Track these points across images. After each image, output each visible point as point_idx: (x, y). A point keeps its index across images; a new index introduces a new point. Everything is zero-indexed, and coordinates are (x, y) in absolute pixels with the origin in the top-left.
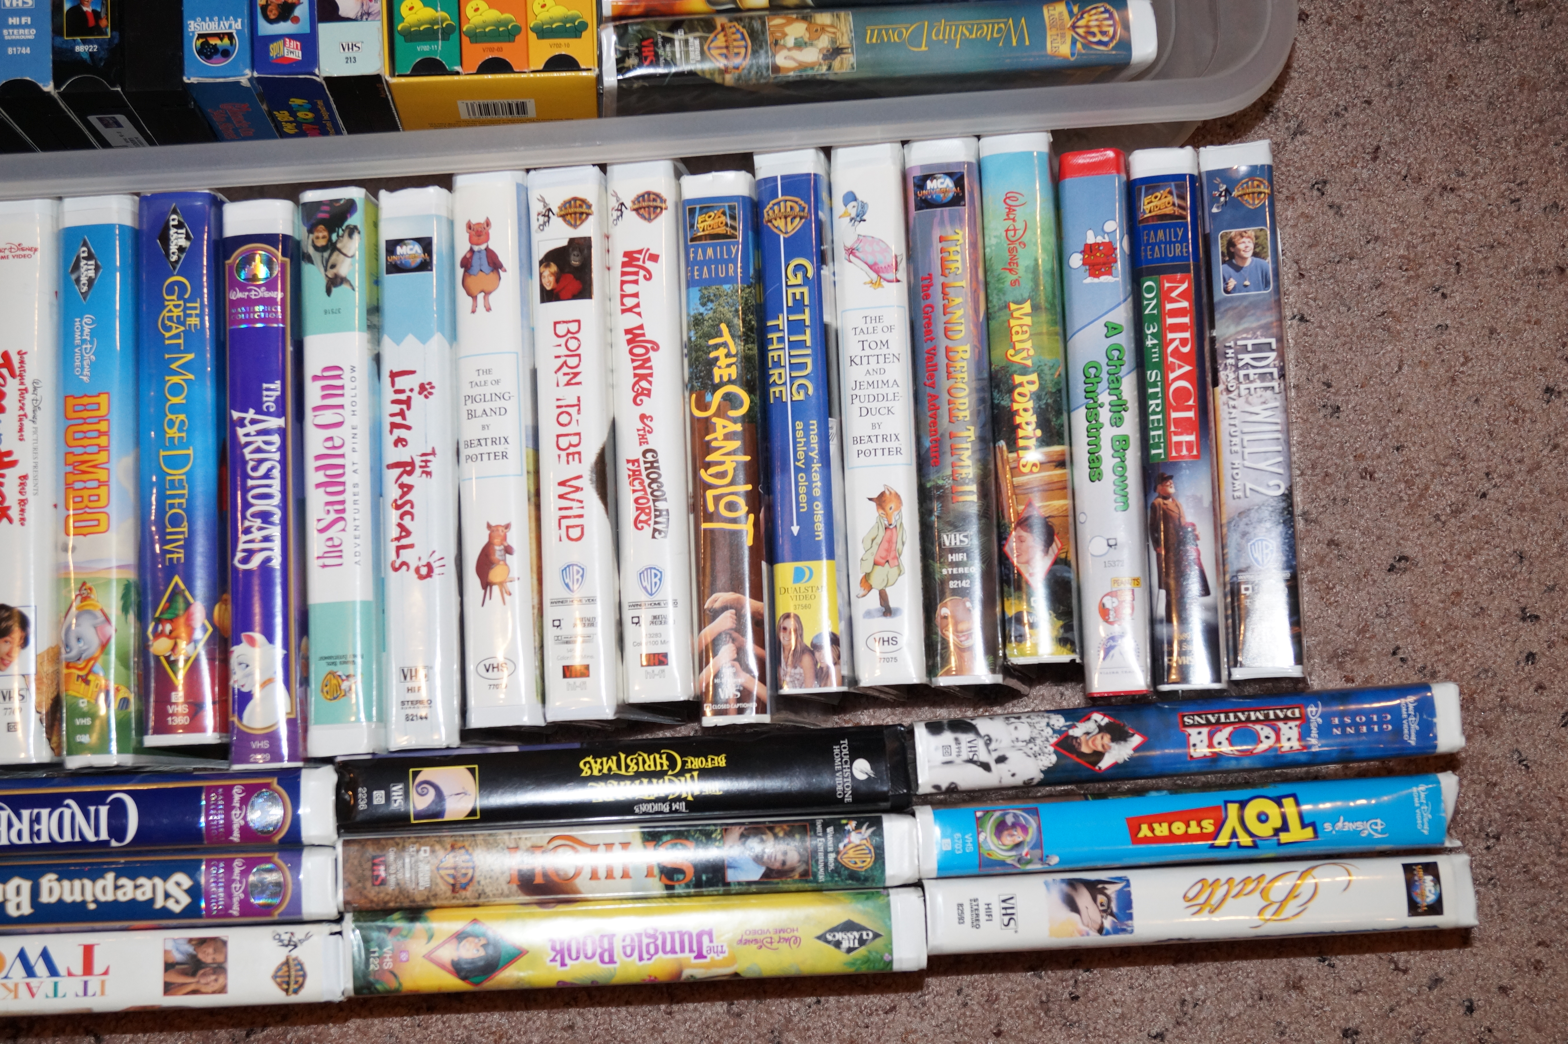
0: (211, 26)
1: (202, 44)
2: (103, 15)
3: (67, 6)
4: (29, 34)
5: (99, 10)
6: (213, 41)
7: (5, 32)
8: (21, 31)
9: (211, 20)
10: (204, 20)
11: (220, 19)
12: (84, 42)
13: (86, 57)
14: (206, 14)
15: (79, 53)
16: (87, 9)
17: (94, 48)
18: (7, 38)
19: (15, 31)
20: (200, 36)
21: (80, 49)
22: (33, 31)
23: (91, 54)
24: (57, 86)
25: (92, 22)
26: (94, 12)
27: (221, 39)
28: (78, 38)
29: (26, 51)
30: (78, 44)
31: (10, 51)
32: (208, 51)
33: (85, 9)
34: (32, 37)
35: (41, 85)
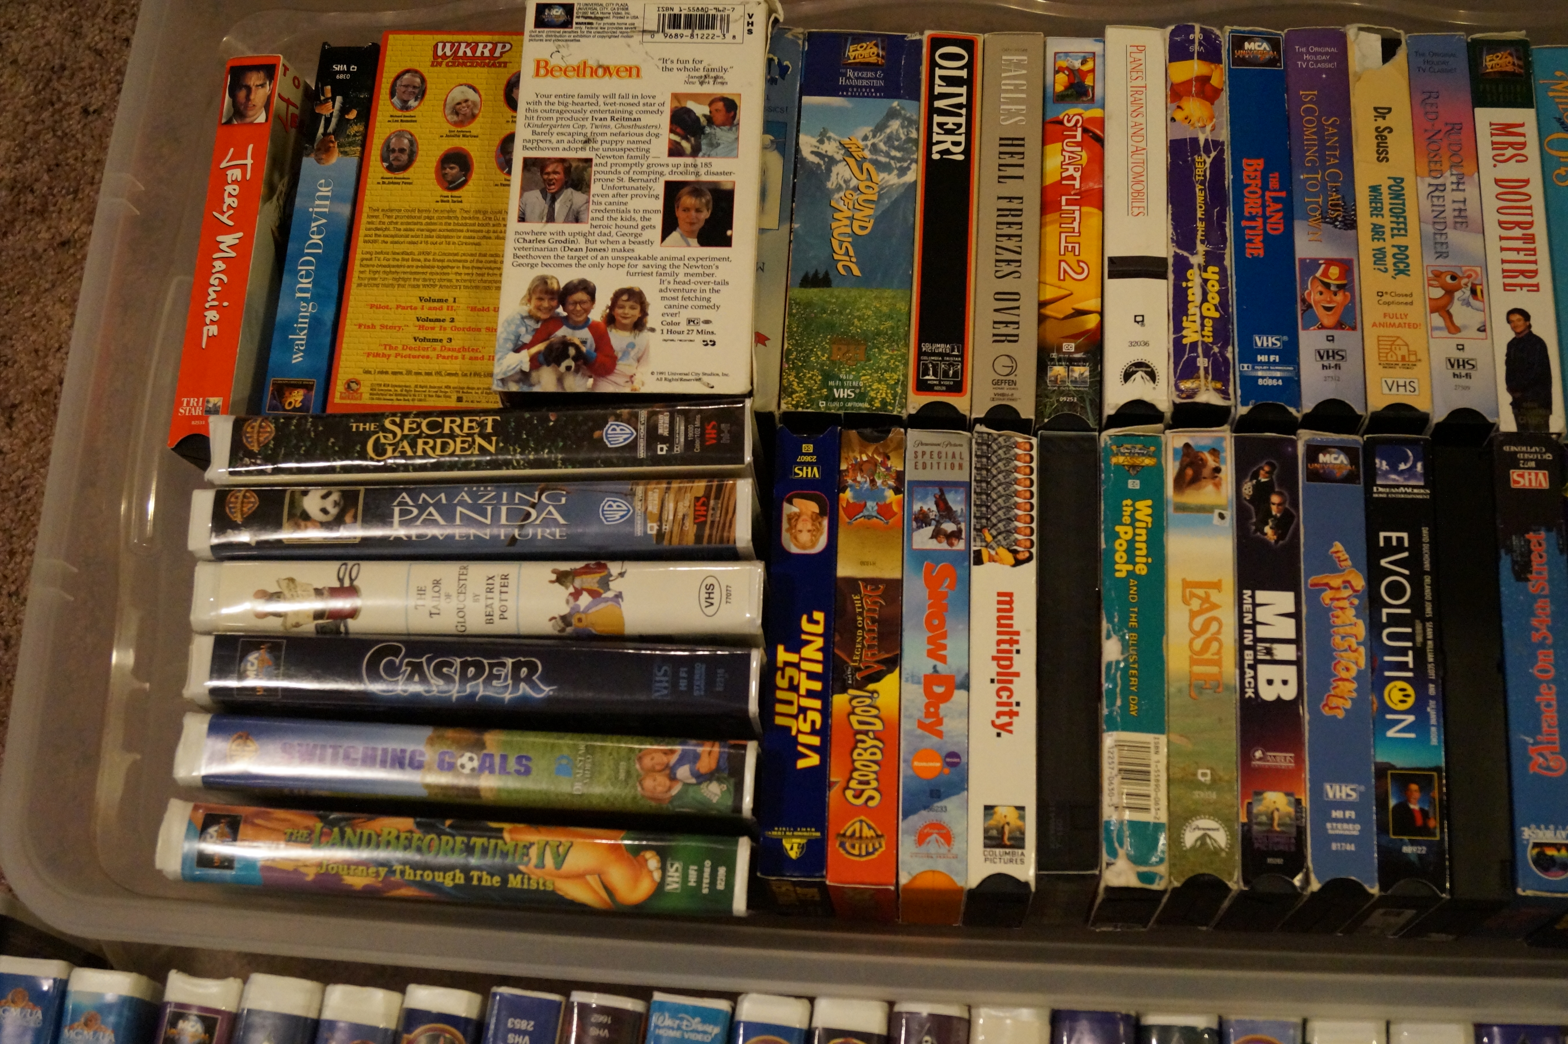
0: (1546, 835)
1: (1538, 854)
2: (1431, 814)
3: (1392, 803)
4: (1354, 830)
5: (1426, 808)
6: (1551, 852)
7: (1329, 825)
8: (1345, 826)
9: (1547, 828)
10: (1539, 828)
11: (1556, 829)
12: (1413, 843)
13: (1414, 859)
14: (1541, 821)
15: (1406, 854)
16: (1414, 807)
17: (1423, 850)
18: (1330, 832)
19: (1339, 825)
20: (1536, 845)
21: (1407, 849)
22: (1358, 827)
23: (1420, 856)
24: (1382, 888)
25: (1419, 822)
26: (1422, 810)
27: (1559, 850)
28: (1406, 838)
29: (1351, 847)
30: (1406, 845)
31: (1334, 846)
32: (1544, 862)
33: (1412, 806)
34: (1356, 833)
35: (1367, 887)
